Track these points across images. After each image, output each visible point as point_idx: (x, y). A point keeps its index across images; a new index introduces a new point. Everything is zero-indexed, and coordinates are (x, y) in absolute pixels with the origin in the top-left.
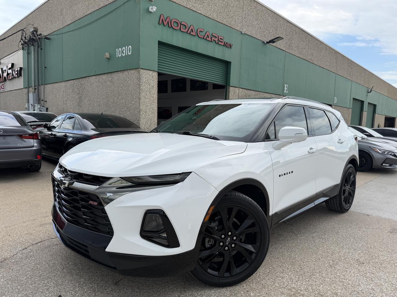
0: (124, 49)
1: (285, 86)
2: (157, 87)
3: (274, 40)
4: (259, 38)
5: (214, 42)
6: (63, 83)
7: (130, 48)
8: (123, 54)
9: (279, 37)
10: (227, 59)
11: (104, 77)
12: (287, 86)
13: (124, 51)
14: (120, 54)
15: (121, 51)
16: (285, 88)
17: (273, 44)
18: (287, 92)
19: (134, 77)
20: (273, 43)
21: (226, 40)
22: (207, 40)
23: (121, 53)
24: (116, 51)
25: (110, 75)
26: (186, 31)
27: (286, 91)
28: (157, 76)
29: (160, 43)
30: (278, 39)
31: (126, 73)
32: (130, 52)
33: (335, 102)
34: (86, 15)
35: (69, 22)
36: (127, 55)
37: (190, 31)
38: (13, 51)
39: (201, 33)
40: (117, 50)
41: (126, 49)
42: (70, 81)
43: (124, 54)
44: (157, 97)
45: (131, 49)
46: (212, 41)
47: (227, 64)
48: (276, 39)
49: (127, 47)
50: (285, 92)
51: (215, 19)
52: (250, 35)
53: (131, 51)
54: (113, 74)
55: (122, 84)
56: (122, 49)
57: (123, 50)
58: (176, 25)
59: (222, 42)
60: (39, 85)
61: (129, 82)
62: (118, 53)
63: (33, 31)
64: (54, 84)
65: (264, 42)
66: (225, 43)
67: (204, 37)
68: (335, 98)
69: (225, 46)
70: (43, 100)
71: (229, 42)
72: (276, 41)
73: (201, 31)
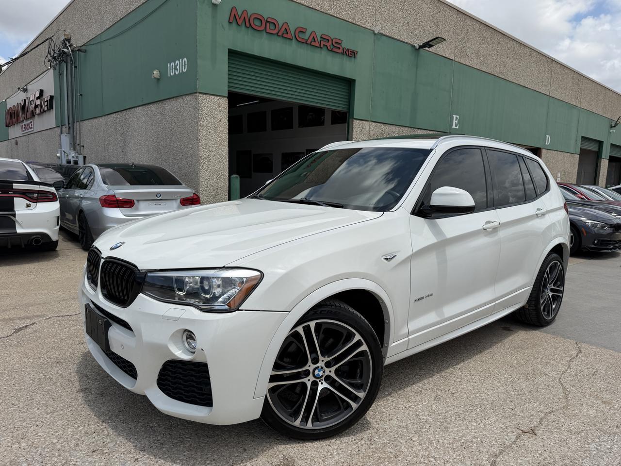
0: (177, 64)
1: (453, 117)
2: (227, 121)
3: (430, 43)
4: (406, 41)
5: (325, 48)
6: (103, 118)
7: (185, 61)
8: (176, 71)
9: (437, 38)
10: (348, 75)
11: (153, 107)
12: (458, 117)
13: (178, 67)
14: (172, 72)
15: (174, 67)
16: (454, 121)
17: (431, 49)
18: (457, 127)
19: (190, 106)
20: (429, 48)
21: (345, 45)
22: (312, 45)
23: (174, 70)
24: (168, 67)
25: (160, 104)
26: (275, 32)
27: (456, 126)
28: (227, 104)
29: (233, 54)
30: (437, 40)
31: (180, 100)
32: (185, 69)
33: (547, 144)
34: (130, 13)
35: (108, 25)
36: (181, 72)
37: (283, 33)
38: (42, 71)
39: (301, 35)
40: (169, 65)
41: (180, 63)
42: (111, 115)
43: (177, 71)
44: (227, 137)
45: (186, 63)
46: (320, 47)
47: (349, 84)
48: (433, 41)
49: (181, 60)
50: (454, 127)
51: (326, 12)
52: (390, 35)
53: (186, 66)
54: (165, 102)
55: (176, 118)
56: (175, 64)
58: (257, 23)
59: (339, 48)
60: (73, 122)
61: (184, 114)
62: (170, 69)
63: (64, 40)
64: (93, 120)
65: (413, 46)
66: (345, 50)
67: (306, 42)
68: (547, 136)
69: (345, 55)
70: (78, 145)
71: (352, 48)
72: (434, 44)
73: (302, 31)
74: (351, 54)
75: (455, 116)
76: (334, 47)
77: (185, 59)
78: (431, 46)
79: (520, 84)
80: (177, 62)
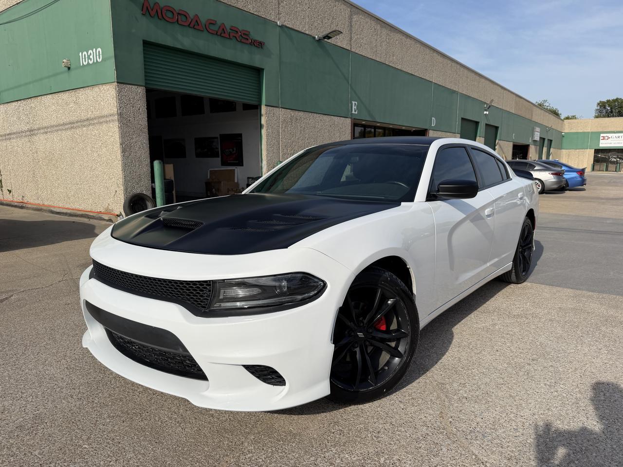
0: (91, 53)
2: (146, 109)
3: (329, 35)
4: (307, 32)
5: (234, 39)
7: (99, 52)
8: (89, 60)
9: (335, 31)
10: (257, 64)
11: (65, 96)
12: (356, 103)
13: (91, 57)
14: (85, 61)
15: (86, 57)
16: (354, 107)
17: (329, 41)
18: (356, 113)
19: (108, 95)
20: (328, 39)
21: (253, 36)
22: (222, 36)
23: (87, 59)
24: (80, 56)
25: (73, 93)
26: (187, 24)
27: (355, 111)
28: (145, 92)
29: (146, 44)
30: (334, 33)
31: (96, 89)
32: (99, 58)
33: (433, 125)
36: (95, 61)
37: (194, 24)
39: (212, 27)
40: (80, 54)
41: (93, 53)
42: (12, 103)
43: (91, 61)
44: (147, 125)
45: (101, 53)
46: (230, 38)
47: (258, 72)
48: (331, 34)
49: (94, 49)
50: (353, 112)
51: (234, 5)
52: (293, 27)
53: (101, 56)
54: (78, 91)
55: (92, 107)
56: (87, 53)
57: (89, 54)
58: (170, 15)
59: (248, 39)
61: (102, 103)
62: (82, 58)
65: (314, 38)
66: (253, 41)
67: (217, 33)
68: (433, 118)
69: (253, 46)
71: (259, 39)
72: (332, 36)
73: (212, 23)
74: (260, 45)
75: (353, 102)
76: (243, 38)
77: (99, 49)
78: (329, 38)
79: (408, 71)
80: (90, 51)
